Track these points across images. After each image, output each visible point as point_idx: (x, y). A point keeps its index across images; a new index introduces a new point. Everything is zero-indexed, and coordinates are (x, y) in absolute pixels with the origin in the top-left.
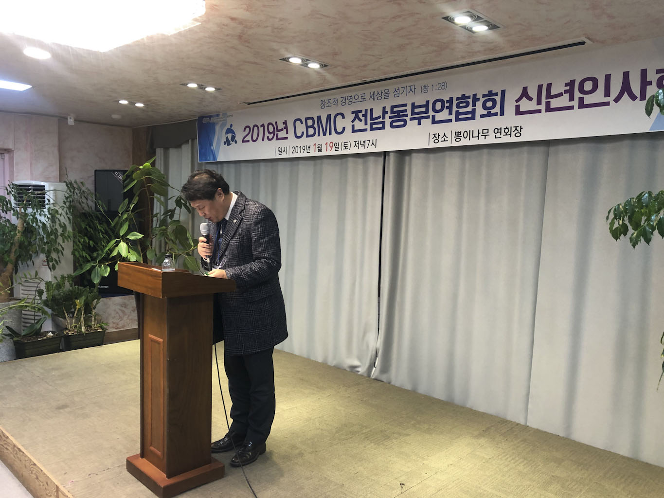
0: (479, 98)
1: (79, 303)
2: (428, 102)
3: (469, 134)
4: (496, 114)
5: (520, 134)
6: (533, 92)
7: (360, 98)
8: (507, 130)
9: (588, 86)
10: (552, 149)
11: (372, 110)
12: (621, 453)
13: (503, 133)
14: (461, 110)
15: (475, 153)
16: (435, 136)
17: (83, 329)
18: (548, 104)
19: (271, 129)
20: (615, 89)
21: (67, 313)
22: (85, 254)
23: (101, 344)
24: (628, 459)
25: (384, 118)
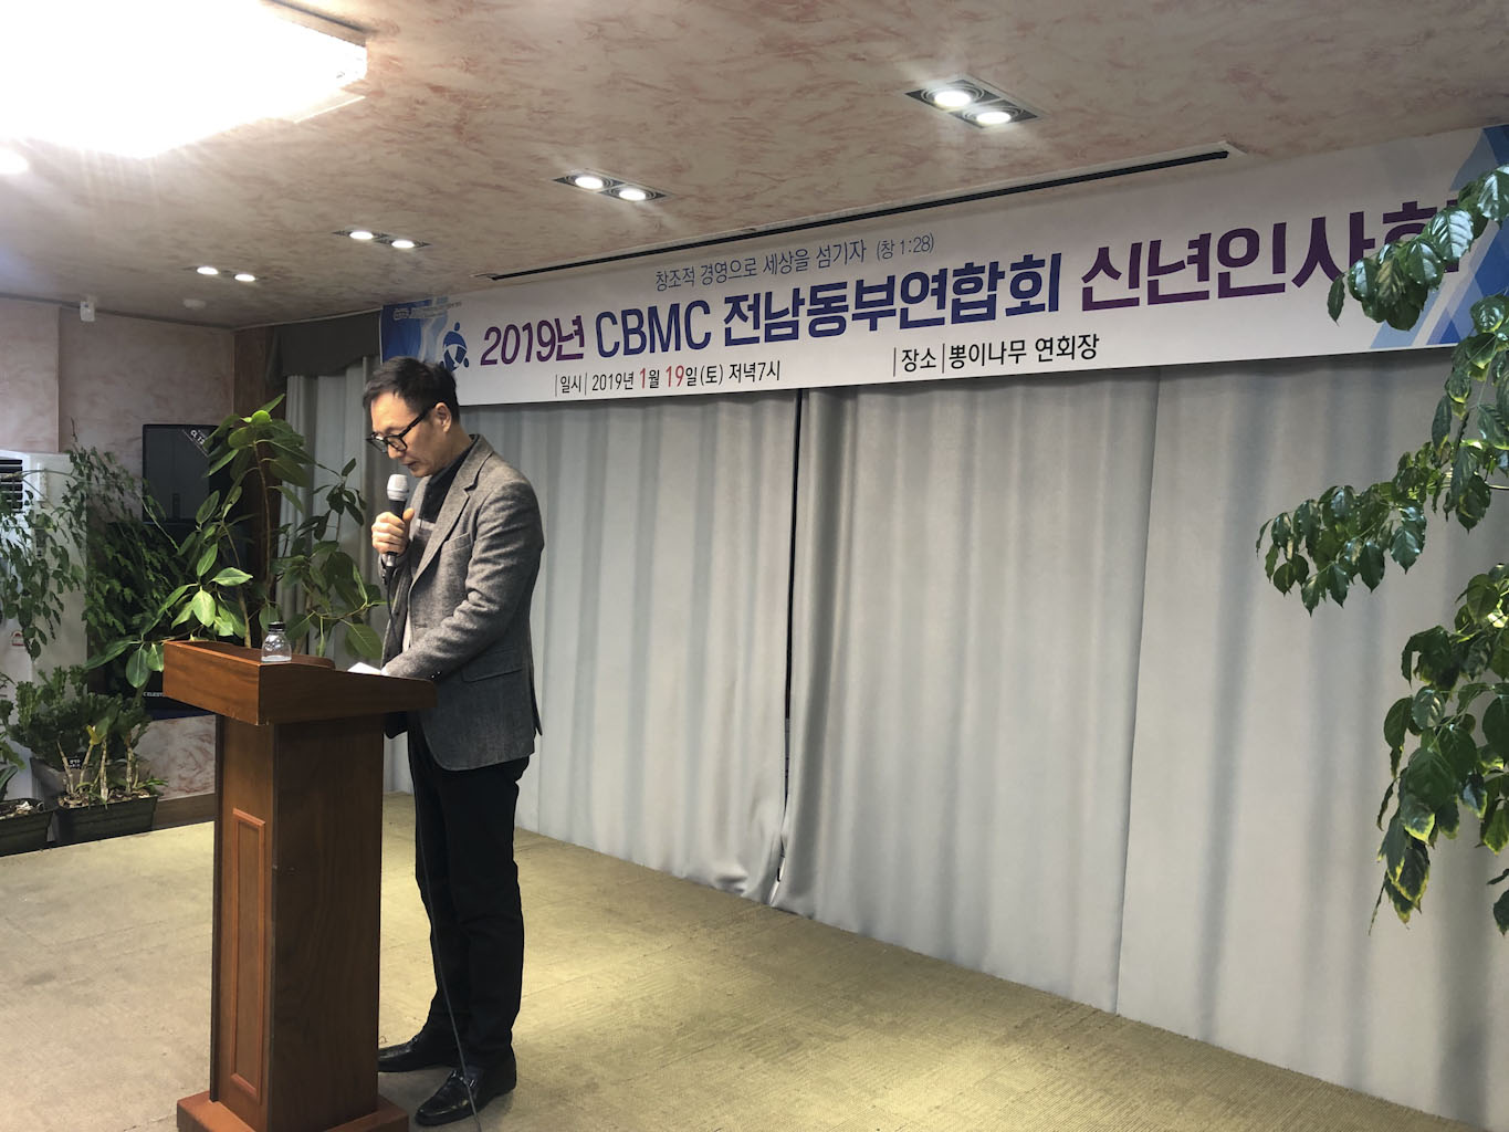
0: (1004, 272)
1: (97, 733)
2: (891, 279)
3: (982, 352)
4: (1041, 308)
5: (1095, 352)
6: (1120, 261)
7: (743, 267)
8: (1064, 345)
9: (1238, 248)
10: (1165, 386)
11: (769, 295)
12: (1324, 1077)
13: (1056, 350)
14: (965, 298)
15: (996, 394)
16: (907, 356)
17: (104, 795)
18: (1153, 286)
19: (546, 336)
20: (1296, 258)
21: (66, 756)
22: (111, 619)
23: (146, 827)
24: (1340, 1091)
25: (796, 313)
